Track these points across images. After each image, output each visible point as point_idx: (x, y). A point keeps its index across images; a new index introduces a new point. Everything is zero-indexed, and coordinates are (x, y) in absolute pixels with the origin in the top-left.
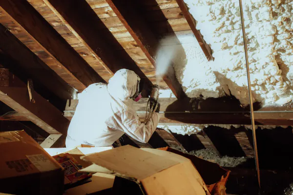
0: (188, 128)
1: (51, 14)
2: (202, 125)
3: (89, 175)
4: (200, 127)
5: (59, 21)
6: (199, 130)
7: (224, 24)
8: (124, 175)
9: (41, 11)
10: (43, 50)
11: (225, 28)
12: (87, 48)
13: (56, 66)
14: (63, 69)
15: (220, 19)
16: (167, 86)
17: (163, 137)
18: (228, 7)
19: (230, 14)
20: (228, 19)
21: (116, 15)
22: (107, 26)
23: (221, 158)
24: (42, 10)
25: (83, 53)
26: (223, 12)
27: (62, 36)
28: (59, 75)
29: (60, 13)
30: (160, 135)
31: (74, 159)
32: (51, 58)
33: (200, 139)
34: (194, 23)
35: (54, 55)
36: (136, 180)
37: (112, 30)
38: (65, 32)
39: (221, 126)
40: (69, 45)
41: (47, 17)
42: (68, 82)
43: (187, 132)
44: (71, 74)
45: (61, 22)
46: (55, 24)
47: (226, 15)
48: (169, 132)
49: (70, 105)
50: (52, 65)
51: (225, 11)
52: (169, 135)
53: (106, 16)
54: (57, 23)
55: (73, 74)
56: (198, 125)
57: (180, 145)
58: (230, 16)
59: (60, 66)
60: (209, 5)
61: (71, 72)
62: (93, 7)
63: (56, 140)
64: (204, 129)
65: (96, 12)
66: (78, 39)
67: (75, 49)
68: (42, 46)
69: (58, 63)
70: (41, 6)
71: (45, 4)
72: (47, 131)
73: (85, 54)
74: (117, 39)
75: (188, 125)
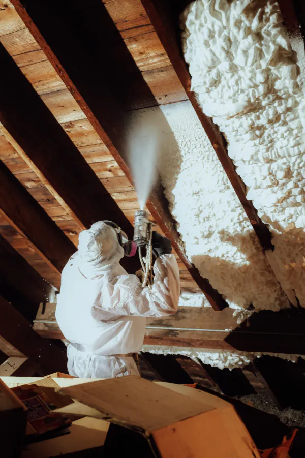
0: (229, 358)
1: (25, 169)
2: (252, 353)
3: (66, 422)
4: (248, 357)
5: (36, 180)
6: (247, 361)
7: (290, 192)
8: (124, 422)
9: (9, 164)
10: (8, 224)
11: (291, 199)
12: (77, 224)
13: (27, 250)
14: (37, 254)
15: (284, 184)
16: (197, 288)
17: (188, 372)
18: (296, 167)
19: (299, 178)
20: (296, 186)
21: (124, 174)
22: (109, 190)
23: (281, 409)
24: (12, 163)
25: (69, 231)
26: (288, 174)
27: (39, 203)
28: (30, 263)
29: (39, 168)
30: (184, 367)
31: (44, 394)
32: (20, 236)
33: (248, 377)
34: (244, 190)
35: (25, 232)
36: (144, 431)
37: (115, 197)
38: (44, 197)
39: (283, 356)
40: (49, 218)
41: (19, 174)
42: (43, 275)
43: (227, 365)
44: (49, 263)
45: (39, 181)
46: (29, 185)
47: (294, 179)
48: (198, 363)
49: (43, 312)
50: (20, 247)
51: (293, 173)
52: (198, 369)
53: (108, 175)
54: (33, 184)
55: (52, 262)
56: (245, 353)
57: (215, 386)
58: (299, 181)
59: (33, 250)
60: (268, 162)
61: (49, 259)
62: (89, 161)
63: (18, 367)
64: (254, 361)
65: (94, 169)
66: (64, 209)
67: (58, 225)
68: (7, 217)
69: (31, 244)
70: (10, 157)
71: (16, 154)
72: (5, 352)
73: (73, 233)
74: (123, 212)
75: (228, 353)
